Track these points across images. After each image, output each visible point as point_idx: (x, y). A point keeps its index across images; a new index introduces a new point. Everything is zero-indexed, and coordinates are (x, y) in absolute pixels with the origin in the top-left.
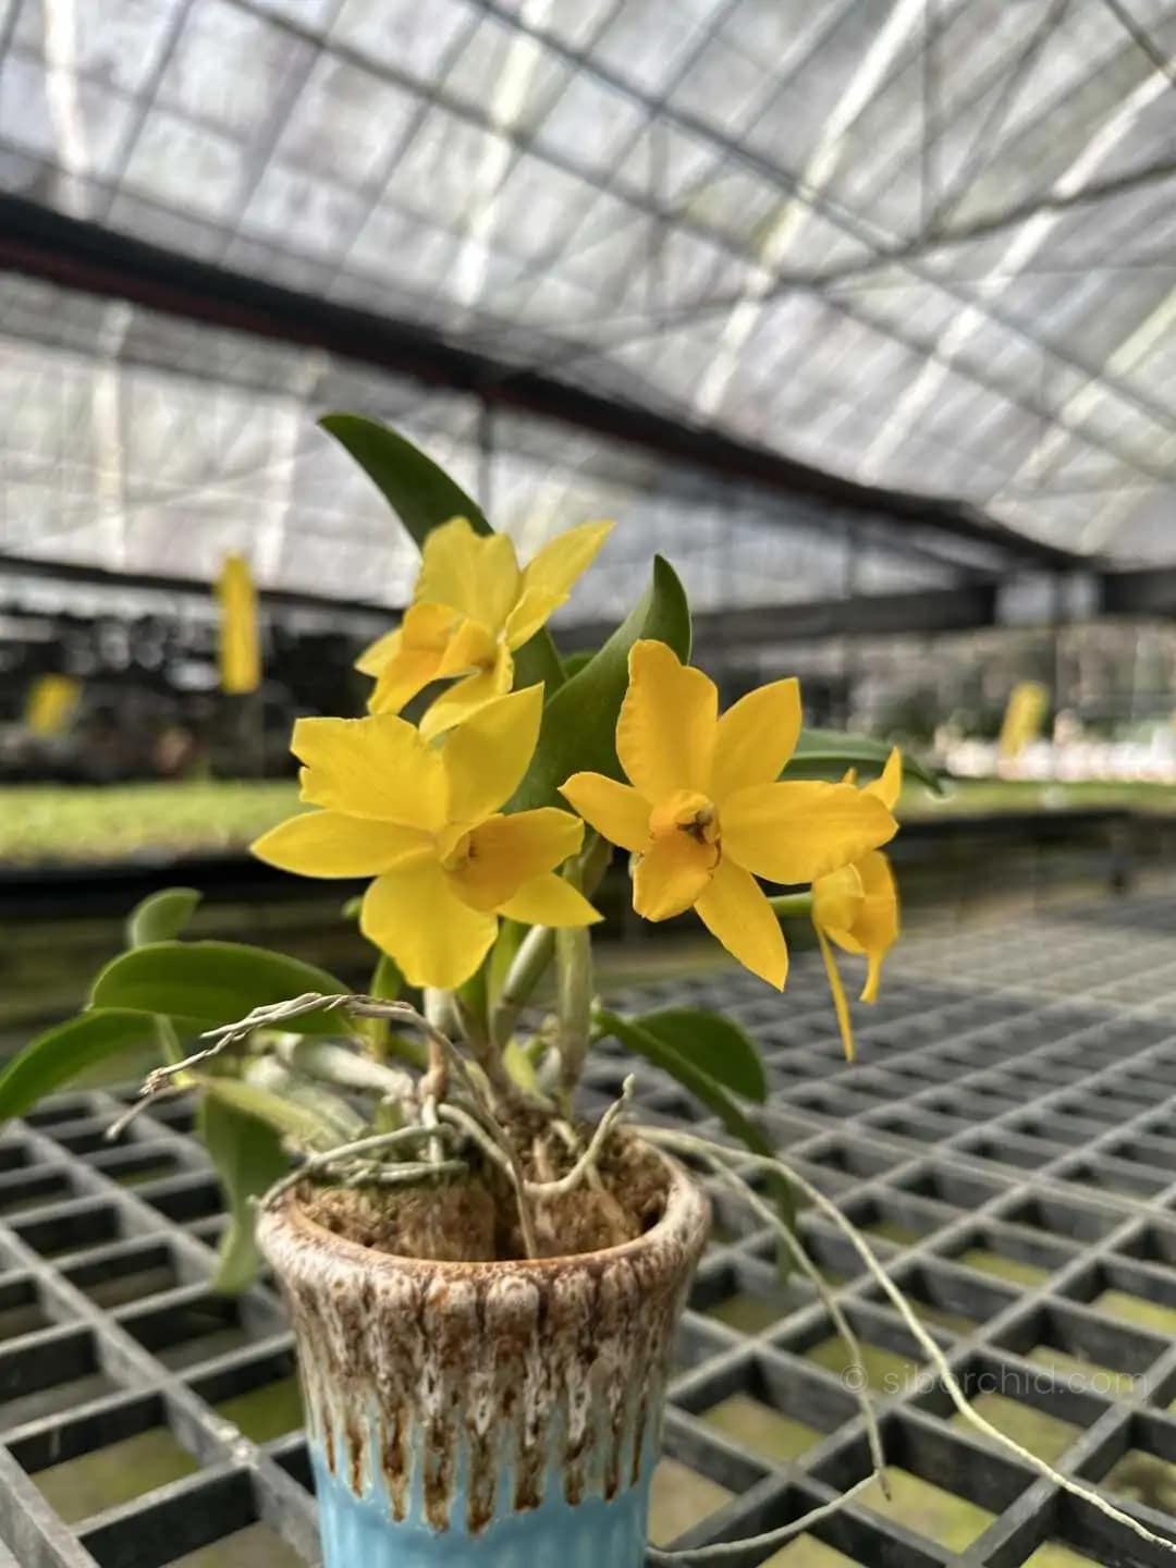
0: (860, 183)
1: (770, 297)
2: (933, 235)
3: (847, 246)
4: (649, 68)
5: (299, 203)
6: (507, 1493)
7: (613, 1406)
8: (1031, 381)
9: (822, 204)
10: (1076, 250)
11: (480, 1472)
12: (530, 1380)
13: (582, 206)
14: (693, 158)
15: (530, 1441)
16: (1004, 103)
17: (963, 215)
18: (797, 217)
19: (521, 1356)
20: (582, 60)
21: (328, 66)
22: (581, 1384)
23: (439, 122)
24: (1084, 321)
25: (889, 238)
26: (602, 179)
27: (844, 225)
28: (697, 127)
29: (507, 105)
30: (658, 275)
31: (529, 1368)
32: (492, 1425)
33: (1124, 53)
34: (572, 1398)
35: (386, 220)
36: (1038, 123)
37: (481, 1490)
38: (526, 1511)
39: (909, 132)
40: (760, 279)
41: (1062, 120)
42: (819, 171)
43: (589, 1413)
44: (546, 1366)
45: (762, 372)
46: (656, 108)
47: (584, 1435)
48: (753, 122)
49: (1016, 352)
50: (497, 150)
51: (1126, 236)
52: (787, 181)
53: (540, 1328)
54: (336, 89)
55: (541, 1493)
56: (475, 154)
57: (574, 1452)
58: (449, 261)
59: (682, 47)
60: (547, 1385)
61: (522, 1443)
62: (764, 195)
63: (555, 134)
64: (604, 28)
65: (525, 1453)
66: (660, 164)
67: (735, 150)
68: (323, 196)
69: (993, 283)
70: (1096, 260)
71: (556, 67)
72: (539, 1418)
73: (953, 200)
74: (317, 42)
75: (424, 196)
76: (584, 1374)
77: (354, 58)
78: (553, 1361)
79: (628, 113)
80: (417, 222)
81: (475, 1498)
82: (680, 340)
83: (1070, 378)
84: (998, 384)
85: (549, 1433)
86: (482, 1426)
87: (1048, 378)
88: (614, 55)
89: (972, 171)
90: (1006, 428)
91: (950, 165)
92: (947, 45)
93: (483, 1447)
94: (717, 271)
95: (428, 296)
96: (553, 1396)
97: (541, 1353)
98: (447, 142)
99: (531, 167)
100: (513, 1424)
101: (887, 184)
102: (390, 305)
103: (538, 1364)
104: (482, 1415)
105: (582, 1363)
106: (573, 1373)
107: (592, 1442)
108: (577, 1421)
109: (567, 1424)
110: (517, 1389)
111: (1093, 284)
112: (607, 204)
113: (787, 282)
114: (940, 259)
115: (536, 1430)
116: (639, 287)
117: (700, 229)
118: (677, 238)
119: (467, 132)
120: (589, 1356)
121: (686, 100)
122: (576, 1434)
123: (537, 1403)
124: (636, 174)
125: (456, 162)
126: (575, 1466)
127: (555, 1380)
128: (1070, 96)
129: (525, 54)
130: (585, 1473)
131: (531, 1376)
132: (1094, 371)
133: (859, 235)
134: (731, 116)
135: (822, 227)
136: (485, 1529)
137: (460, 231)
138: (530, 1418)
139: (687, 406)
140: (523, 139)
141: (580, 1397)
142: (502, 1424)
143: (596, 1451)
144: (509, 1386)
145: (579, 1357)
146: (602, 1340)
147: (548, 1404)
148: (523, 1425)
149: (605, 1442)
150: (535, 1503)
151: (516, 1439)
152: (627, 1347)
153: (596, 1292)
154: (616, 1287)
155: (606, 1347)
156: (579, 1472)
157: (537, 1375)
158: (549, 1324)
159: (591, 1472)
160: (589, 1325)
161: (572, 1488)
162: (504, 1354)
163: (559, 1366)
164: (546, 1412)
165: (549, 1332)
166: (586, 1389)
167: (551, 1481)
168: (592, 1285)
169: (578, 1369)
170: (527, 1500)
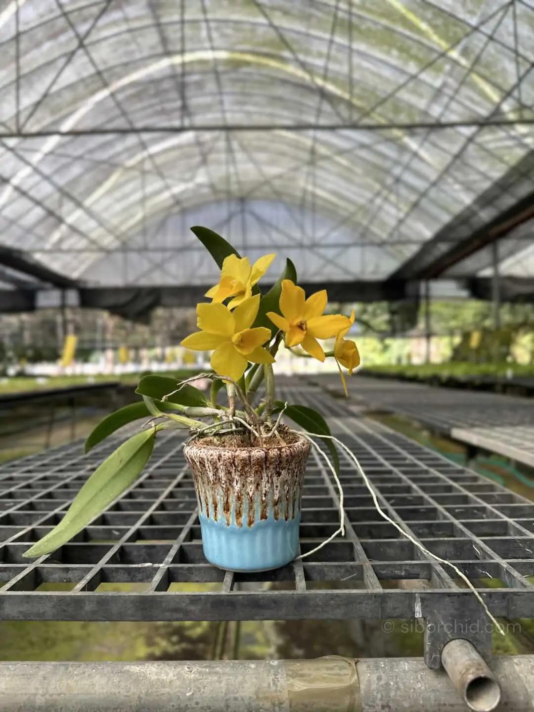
6: (258, 515)
7: (286, 491)
11: (251, 508)
12: (263, 480)
15: (264, 498)
19: (261, 472)
31: (263, 476)
32: (253, 494)
34: (275, 486)
37: (251, 514)
38: (263, 520)
43: (279, 492)
44: (267, 476)
47: (278, 498)
53: (266, 464)
55: (267, 515)
57: (276, 504)
60: (268, 481)
61: (262, 499)
65: (263, 502)
72: (266, 492)
76: (278, 480)
78: (269, 475)
81: (249, 516)
85: (269, 496)
86: (251, 494)
93: (251, 500)
96: (269, 485)
97: (266, 472)
100: (259, 493)
103: (265, 475)
104: (251, 491)
105: (277, 476)
106: (275, 478)
107: (281, 501)
108: (276, 494)
109: (273, 494)
110: (260, 482)
115: (265, 495)
120: (279, 474)
122: (276, 498)
123: (265, 487)
126: (276, 508)
127: (270, 481)
130: (279, 511)
131: (263, 479)
136: (252, 526)
138: (264, 492)
141: (277, 487)
142: (256, 493)
143: (282, 505)
144: (258, 482)
145: (276, 474)
146: (282, 470)
147: (269, 488)
148: (262, 494)
149: (284, 503)
150: (266, 518)
151: (260, 498)
152: (289, 473)
153: (280, 454)
154: (285, 454)
155: (283, 472)
156: (278, 510)
157: (265, 478)
158: (268, 463)
159: (281, 511)
160: (278, 464)
161: (276, 515)
162: (256, 472)
163: (271, 476)
164: (268, 490)
165: (268, 465)
166: (278, 484)
167: (270, 513)
168: (279, 452)
169: (276, 478)
170: (264, 516)
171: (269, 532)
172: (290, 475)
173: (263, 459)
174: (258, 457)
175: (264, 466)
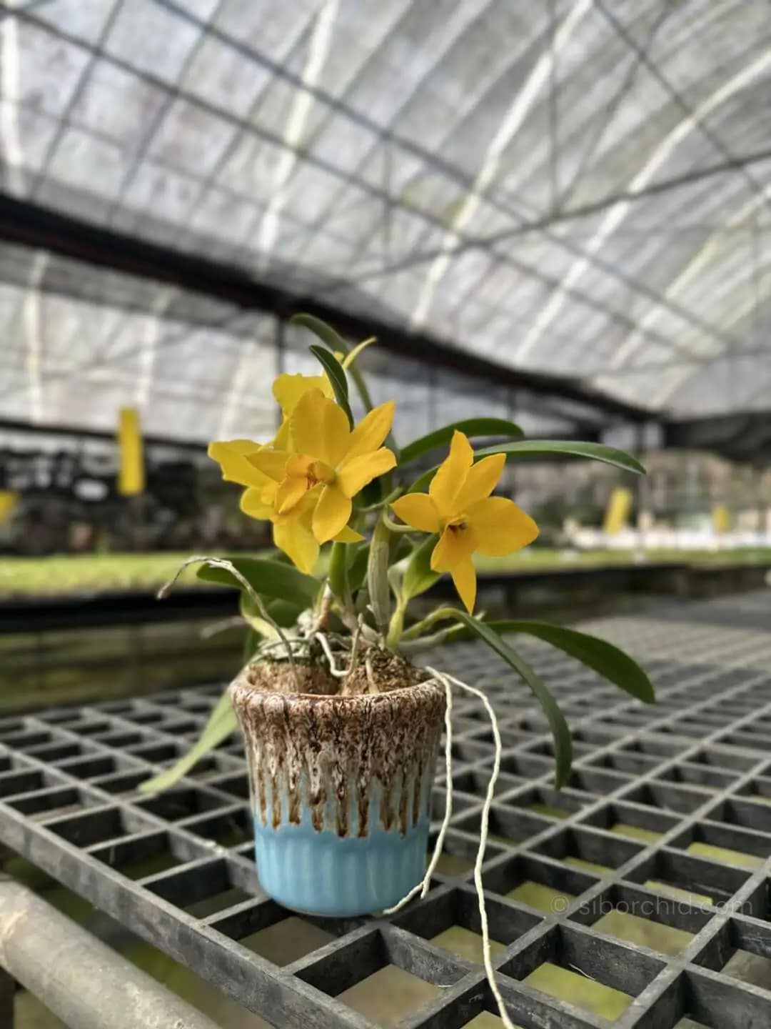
0: (511, 183)
1: (457, 253)
2: (557, 215)
3: (504, 222)
4: (381, 111)
5: (160, 187)
6: (285, 814)
7: (337, 783)
8: (617, 305)
9: (488, 196)
10: (644, 224)
11: (275, 797)
12: (288, 753)
13: (341, 194)
14: (409, 168)
15: (292, 786)
16: (598, 136)
17: (576, 203)
18: (473, 202)
19: (282, 737)
20: (339, 107)
21: (180, 106)
22: (314, 763)
23: (250, 142)
24: (649, 268)
25: (531, 216)
26: (353, 179)
27: (502, 208)
28: (412, 148)
29: (294, 132)
30: (387, 239)
31: (288, 746)
32: (276, 774)
33: (666, 109)
34: (310, 769)
35: (216, 198)
36: (618, 148)
37: (276, 807)
38: (293, 824)
39: (540, 154)
40: (451, 242)
41: (633, 146)
42: (486, 176)
43: (321, 781)
44: (294, 746)
45: (453, 299)
46: (386, 136)
47: (320, 792)
48: (445, 144)
49: (609, 286)
50: (287, 160)
51: (672, 217)
52: (466, 181)
53: (288, 725)
54: (185, 118)
55: (300, 817)
56: (272, 162)
57: (315, 801)
58: (256, 226)
59: (401, 101)
60: (297, 757)
61: (289, 787)
62: (453, 191)
63: (323, 151)
64: (353, 88)
65: (291, 792)
66: (388, 171)
67: (434, 162)
68: (174, 183)
69: (594, 244)
70: (656, 231)
71: (323, 110)
72: (295, 775)
73: (570, 193)
74: (173, 92)
75: (239, 186)
76: (315, 757)
77: (197, 103)
78: (298, 744)
79: (369, 140)
80: (235, 201)
81: (275, 811)
82: (402, 278)
83: (642, 303)
84: (600, 306)
85: (301, 784)
86: (273, 772)
87: (630, 303)
88: (359, 103)
89: (580, 176)
90: (604, 333)
91: (567, 173)
92: (563, 101)
93: (275, 784)
94: (424, 237)
95: (241, 250)
96: (300, 765)
97: (291, 738)
98: (255, 154)
99: (307, 171)
100: (284, 774)
101: (527, 184)
102: (217, 254)
103: (291, 744)
104: (273, 766)
105: (314, 751)
106: (309, 754)
107: (326, 798)
108: (315, 783)
109: (309, 782)
110: (283, 755)
111: (653, 247)
112: (355, 193)
113: (468, 243)
114: (561, 229)
115: (294, 781)
116: (376, 245)
117: (413, 210)
118: (400, 215)
119: (267, 148)
120: (317, 748)
121: (404, 132)
122: (315, 789)
123: (293, 766)
124: (374, 176)
125: (260, 165)
126: (317, 808)
127: (300, 756)
128: (638, 132)
129: (304, 102)
130: (323, 815)
131: (289, 749)
132: (657, 298)
133: (513, 214)
134: (432, 142)
135: (488, 210)
136: (279, 828)
137: (263, 207)
138: (291, 774)
139: (406, 320)
140: (303, 154)
141: (315, 770)
142: (280, 772)
143: (328, 805)
144: (281, 754)
145: (311, 746)
146: (322, 741)
147: (299, 769)
148: (288, 777)
149: (334, 804)
150: (298, 822)
151: (285, 785)
152: (340, 750)
153: (311, 710)
154: (321, 712)
155: (324, 745)
156: (320, 815)
157: (291, 751)
158: (292, 723)
159: (328, 815)
160: (312, 728)
161: (317, 821)
162: (276, 735)
163: (301, 749)
164: (298, 772)
165: (292, 727)
166: (317, 766)
167: (304, 812)
168: (309, 707)
169: (312, 753)
170: (294, 818)
171: (306, 849)
172: (343, 753)
173: (279, 715)
174: (272, 710)
175: (286, 727)
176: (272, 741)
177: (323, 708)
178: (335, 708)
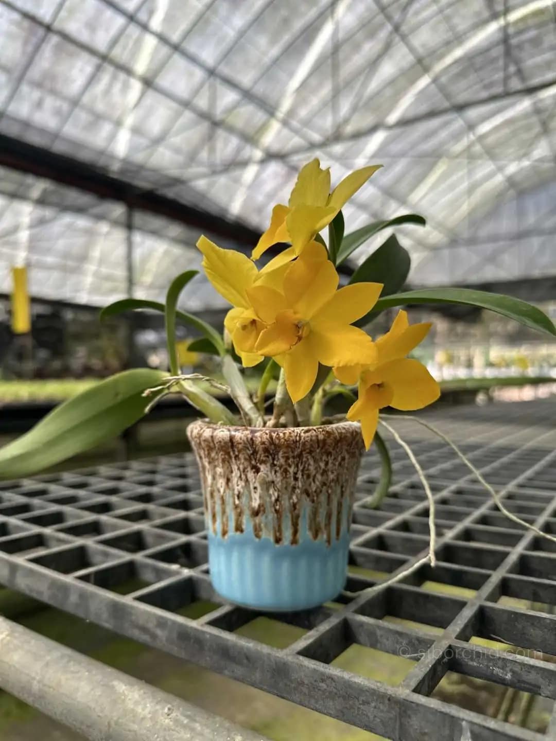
6: (232, 525)
7: (273, 499)
11: (224, 512)
12: (234, 474)
15: (237, 502)
19: (228, 462)
22: (255, 482)
31: (233, 469)
32: (224, 492)
34: (252, 487)
37: (225, 519)
38: (238, 533)
43: (260, 497)
44: (239, 469)
47: (259, 506)
53: (234, 451)
55: (244, 527)
57: (256, 513)
60: (240, 477)
61: (234, 502)
65: (236, 507)
72: (239, 492)
76: (255, 478)
78: (241, 467)
81: (223, 524)
85: (244, 499)
86: (222, 490)
93: (223, 500)
96: (243, 484)
97: (236, 463)
100: (231, 492)
103: (236, 467)
104: (221, 487)
105: (254, 473)
106: (251, 475)
107: (264, 511)
108: (255, 499)
109: (250, 498)
110: (230, 477)
115: (239, 497)
120: (257, 471)
122: (255, 504)
123: (238, 485)
126: (257, 520)
127: (243, 477)
130: (262, 525)
131: (234, 472)
136: (226, 537)
138: (236, 492)
141: (255, 488)
142: (227, 491)
143: (266, 517)
144: (228, 475)
145: (252, 469)
146: (261, 464)
147: (242, 487)
148: (234, 494)
149: (271, 516)
150: (242, 531)
151: (231, 500)
152: (276, 472)
153: (252, 439)
154: (260, 439)
155: (262, 467)
156: (260, 525)
157: (236, 474)
158: (236, 450)
159: (266, 525)
160: (252, 454)
161: (257, 530)
162: (223, 461)
163: (244, 471)
164: (242, 490)
165: (237, 453)
166: (257, 485)
167: (248, 523)
168: (250, 436)
169: (252, 474)
170: (239, 528)
171: (249, 553)
172: (278, 474)
173: (226, 443)
174: (220, 439)
175: (232, 453)
176: (221, 465)
177: (261, 437)
178: (271, 437)
